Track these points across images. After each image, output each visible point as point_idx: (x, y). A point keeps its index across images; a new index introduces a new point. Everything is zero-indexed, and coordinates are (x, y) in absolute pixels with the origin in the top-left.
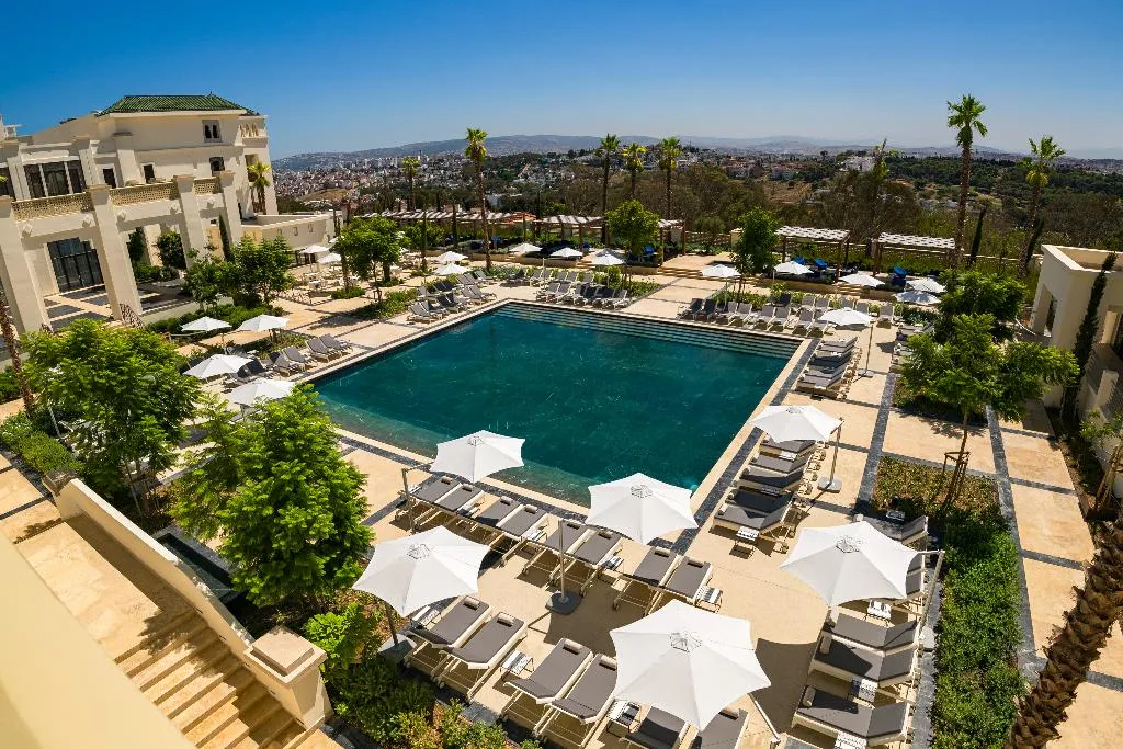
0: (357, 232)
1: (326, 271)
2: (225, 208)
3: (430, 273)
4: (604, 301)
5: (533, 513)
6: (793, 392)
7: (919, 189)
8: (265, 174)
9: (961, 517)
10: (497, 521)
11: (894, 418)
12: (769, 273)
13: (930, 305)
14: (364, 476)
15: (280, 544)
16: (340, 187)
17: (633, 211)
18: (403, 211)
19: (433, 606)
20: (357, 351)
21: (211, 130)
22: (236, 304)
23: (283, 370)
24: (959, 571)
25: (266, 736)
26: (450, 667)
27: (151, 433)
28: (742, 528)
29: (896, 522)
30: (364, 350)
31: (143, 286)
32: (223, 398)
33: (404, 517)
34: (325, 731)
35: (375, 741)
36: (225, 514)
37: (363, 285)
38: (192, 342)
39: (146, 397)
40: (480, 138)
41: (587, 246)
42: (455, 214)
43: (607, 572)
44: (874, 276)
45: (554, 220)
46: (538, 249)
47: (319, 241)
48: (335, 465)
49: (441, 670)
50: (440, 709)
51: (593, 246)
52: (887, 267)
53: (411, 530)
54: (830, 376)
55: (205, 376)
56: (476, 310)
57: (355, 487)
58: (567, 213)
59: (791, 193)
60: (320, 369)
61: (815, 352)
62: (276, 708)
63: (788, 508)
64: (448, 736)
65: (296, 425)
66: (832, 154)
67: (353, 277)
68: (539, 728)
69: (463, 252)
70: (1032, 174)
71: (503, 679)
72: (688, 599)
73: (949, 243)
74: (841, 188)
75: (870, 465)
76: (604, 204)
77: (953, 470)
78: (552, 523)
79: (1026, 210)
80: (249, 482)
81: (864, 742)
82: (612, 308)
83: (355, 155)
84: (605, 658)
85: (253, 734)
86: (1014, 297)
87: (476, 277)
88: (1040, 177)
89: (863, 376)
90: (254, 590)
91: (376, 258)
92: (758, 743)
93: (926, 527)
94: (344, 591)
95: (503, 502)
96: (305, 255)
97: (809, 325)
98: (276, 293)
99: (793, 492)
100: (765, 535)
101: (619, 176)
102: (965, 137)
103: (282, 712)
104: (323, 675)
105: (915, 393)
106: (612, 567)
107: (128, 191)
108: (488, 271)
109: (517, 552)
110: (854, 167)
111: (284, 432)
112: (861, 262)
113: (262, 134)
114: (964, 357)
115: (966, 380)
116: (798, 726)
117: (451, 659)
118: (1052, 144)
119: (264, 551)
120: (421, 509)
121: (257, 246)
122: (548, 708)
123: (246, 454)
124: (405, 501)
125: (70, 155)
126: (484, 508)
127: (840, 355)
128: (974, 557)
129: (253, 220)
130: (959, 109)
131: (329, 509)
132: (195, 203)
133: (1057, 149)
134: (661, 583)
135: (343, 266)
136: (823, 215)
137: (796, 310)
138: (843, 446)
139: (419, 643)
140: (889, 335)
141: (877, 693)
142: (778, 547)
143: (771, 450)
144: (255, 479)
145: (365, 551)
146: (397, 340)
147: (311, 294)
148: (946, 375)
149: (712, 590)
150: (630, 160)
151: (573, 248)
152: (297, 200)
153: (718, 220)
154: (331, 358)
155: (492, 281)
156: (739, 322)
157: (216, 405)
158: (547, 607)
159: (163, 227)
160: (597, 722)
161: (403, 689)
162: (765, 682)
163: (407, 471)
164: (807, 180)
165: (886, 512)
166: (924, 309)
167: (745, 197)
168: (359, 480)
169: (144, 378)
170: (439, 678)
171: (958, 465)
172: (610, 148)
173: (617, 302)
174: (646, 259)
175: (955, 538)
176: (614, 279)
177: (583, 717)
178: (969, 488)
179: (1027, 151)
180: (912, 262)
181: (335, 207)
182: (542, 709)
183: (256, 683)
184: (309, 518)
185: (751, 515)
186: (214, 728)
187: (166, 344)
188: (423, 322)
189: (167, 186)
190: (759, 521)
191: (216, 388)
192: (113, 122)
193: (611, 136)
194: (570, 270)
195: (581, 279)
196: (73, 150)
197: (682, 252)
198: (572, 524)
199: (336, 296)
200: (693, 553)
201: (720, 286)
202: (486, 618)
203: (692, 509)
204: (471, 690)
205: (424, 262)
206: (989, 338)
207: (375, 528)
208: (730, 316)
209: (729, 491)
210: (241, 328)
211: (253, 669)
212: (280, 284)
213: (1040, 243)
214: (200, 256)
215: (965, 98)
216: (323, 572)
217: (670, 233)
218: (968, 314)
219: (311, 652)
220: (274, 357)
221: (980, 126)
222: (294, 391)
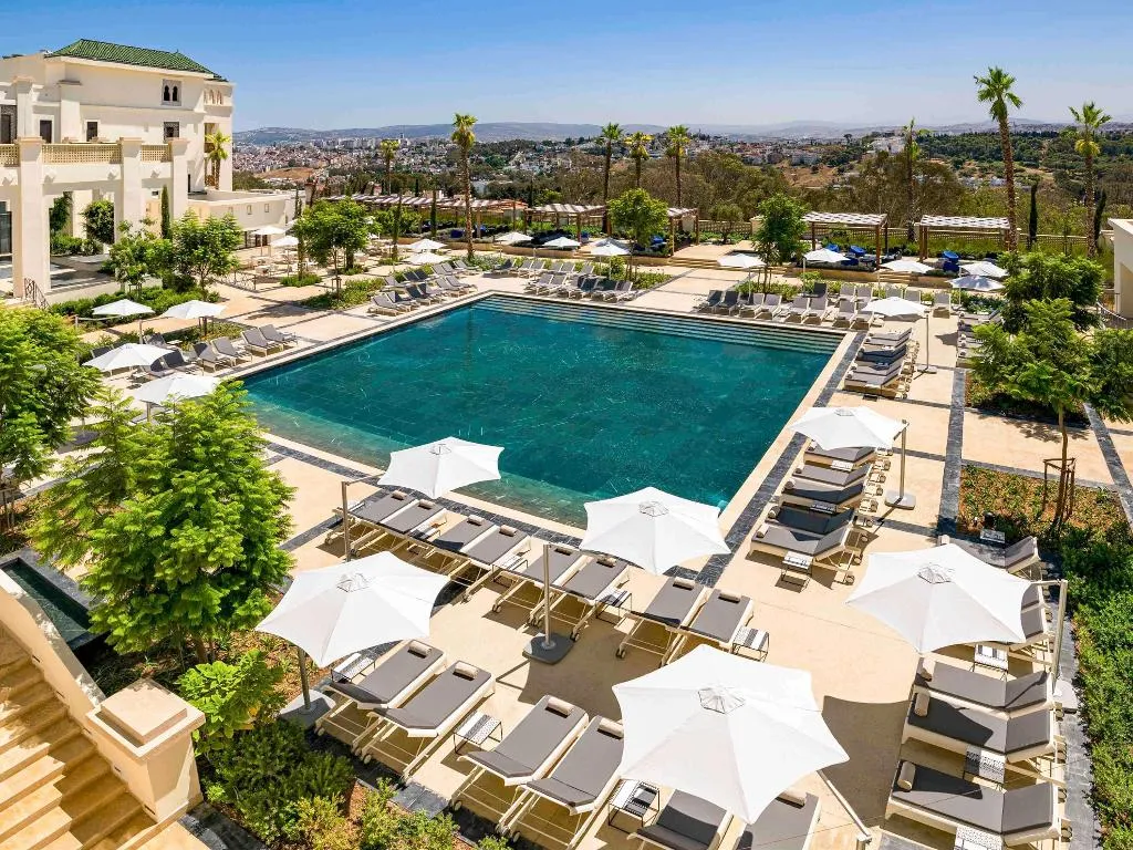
0: (319, 214)
1: (278, 256)
2: (172, 179)
3: (401, 262)
4: (605, 294)
5: (511, 535)
6: (839, 391)
7: (958, 168)
8: (223, 146)
9: (1079, 539)
10: (461, 545)
11: (971, 420)
12: (798, 262)
13: (993, 290)
14: (291, 490)
15: (165, 572)
16: (306, 166)
17: (638, 200)
18: (376, 194)
19: (364, 653)
20: (302, 344)
21: (171, 92)
22: (165, 287)
23: (206, 364)
24: (1091, 606)
25: (95, 832)
26: (380, 736)
27: (26, 434)
28: (790, 553)
29: (995, 544)
30: (310, 344)
31: (58, 261)
32: (126, 394)
33: (339, 540)
34: (186, 825)
35: (259, 839)
36: (99, 534)
37: (321, 272)
38: (102, 328)
39: (30, 390)
40: (469, 123)
41: (585, 236)
42: (435, 200)
43: (611, 610)
44: (921, 261)
45: (548, 208)
46: (530, 238)
47: (275, 222)
48: (254, 477)
49: (368, 738)
50: (362, 792)
51: (593, 235)
52: (934, 251)
53: (344, 557)
54: (884, 372)
55: (109, 368)
56: (450, 302)
57: (278, 503)
58: (563, 202)
59: (815, 178)
60: (254, 364)
61: (862, 346)
62: (119, 790)
63: (849, 528)
64: (370, 831)
65: (212, 428)
66: (856, 136)
67: (309, 263)
68: (507, 820)
69: (441, 240)
70: (1080, 144)
71: (457, 751)
72: (722, 644)
73: (1001, 223)
74: (871, 171)
75: (948, 476)
76: (606, 193)
77: (1057, 480)
78: (535, 548)
79: (1081, 183)
80: (139, 496)
81: (999, 839)
82: (614, 301)
83: (328, 134)
84: (606, 723)
85: (74, 829)
86: (1090, 279)
87: (454, 267)
88: (1089, 147)
89: (923, 372)
90: (118, 632)
91: (339, 243)
92: (838, 840)
93: (1036, 550)
94: (243, 633)
95: (471, 522)
96: (257, 236)
97: (852, 317)
98: (214, 276)
99: (853, 510)
100: (823, 561)
101: (621, 165)
102: (1000, 112)
103: (127, 796)
104: (195, 745)
105: (991, 390)
106: (616, 603)
107: (65, 149)
108: (470, 260)
109: (486, 584)
110: (882, 148)
111: (198, 436)
112: (904, 247)
113: (227, 102)
114: (1044, 346)
115: (1053, 374)
116: (895, 817)
117: (384, 723)
118: (1096, 109)
119: (143, 581)
120: (360, 530)
121: (201, 224)
122: (521, 791)
123: (142, 461)
124: (342, 521)
125: (6, 98)
126: (444, 529)
127: (893, 349)
128: (1107, 589)
129: (202, 194)
130: (988, 83)
131: (239, 530)
132: (137, 169)
133: (1100, 116)
134: (684, 623)
135: (299, 251)
136: (854, 200)
137: (834, 300)
138: (912, 453)
139: (339, 701)
140: (950, 325)
141: (1006, 771)
142: (840, 576)
143: (819, 460)
144: (148, 492)
145: (279, 582)
146: (355, 334)
147: (256, 280)
148: (1026, 369)
149: (753, 633)
150: (635, 148)
151: (569, 238)
152: (256, 176)
153: (735, 207)
154: (269, 352)
155: (474, 272)
156: (767, 315)
157: (116, 403)
158: (524, 654)
159: (96, 194)
160: (595, 812)
161: (310, 764)
162: (839, 755)
163: (348, 484)
164: (832, 164)
165: (979, 533)
166: (986, 296)
167: (764, 183)
168: (283, 494)
169: (35, 367)
170: (364, 750)
171: (1063, 474)
172: (611, 136)
173: (619, 295)
174: (655, 250)
175: (1078, 565)
176: (616, 270)
177: (572, 805)
178: (1083, 502)
179: (1070, 120)
180: (963, 244)
181: (299, 187)
182: (511, 793)
183: (95, 756)
184: (211, 540)
185: (800, 538)
186: (19, 819)
187: (70, 328)
188: (386, 314)
189: (110, 148)
190: (812, 546)
191: (122, 382)
192: (63, 67)
193: (613, 124)
194: (566, 261)
195: (578, 269)
196: (11, 93)
197: (694, 241)
198: (563, 549)
199: (286, 283)
200: (726, 584)
201: (742, 277)
202: (438, 668)
203: (721, 529)
204: (410, 766)
205: (395, 250)
206: (1071, 325)
207: (297, 554)
208: (756, 308)
209: (768, 509)
210: (164, 315)
211: (95, 737)
212: (221, 267)
213: (1107, 217)
214: (132, 231)
215: (991, 70)
216: (218, 609)
217: (680, 222)
218: (1040, 299)
219: (183, 714)
220: (200, 349)
221: (1012, 97)
222: (218, 389)
